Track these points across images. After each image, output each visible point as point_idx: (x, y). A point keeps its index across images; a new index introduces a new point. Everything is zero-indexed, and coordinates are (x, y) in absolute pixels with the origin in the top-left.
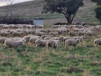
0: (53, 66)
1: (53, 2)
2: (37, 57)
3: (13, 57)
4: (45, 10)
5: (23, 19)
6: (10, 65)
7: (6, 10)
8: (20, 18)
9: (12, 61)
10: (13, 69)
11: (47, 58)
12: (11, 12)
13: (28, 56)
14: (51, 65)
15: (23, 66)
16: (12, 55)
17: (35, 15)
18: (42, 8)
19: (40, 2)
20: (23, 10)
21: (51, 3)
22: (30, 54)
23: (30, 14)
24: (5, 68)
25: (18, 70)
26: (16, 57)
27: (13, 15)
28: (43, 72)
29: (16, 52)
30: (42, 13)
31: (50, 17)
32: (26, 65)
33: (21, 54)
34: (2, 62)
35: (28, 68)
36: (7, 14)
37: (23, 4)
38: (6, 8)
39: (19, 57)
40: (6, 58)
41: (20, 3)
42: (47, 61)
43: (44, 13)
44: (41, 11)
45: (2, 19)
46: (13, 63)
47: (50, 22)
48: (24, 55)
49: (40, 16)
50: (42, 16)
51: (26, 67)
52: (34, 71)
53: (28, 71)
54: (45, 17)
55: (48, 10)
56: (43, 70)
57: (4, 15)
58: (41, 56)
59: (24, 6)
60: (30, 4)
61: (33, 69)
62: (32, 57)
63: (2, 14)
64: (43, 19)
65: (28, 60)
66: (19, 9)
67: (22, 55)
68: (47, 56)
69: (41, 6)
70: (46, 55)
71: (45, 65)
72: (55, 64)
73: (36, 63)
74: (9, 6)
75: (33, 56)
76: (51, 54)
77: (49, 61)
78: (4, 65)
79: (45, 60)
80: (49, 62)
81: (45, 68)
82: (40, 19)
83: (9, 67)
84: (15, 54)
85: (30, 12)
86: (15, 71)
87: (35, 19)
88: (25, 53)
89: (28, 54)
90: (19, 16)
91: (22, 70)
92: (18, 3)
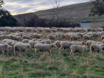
0: (100, 71)
1: (101, 5)
2: (84, 61)
3: (59, 61)
4: (93, 13)
5: (70, 22)
6: (56, 69)
7: (53, 13)
8: (67, 21)
9: (58, 65)
10: (59, 73)
11: (94, 62)
12: (57, 15)
13: (74, 60)
14: (98, 69)
15: (69, 70)
16: (58, 59)
17: (82, 18)
18: (89, 10)
19: (87, 4)
20: (69, 13)
21: (99, 6)
22: (76, 58)
23: (76, 17)
24: (51, 73)
25: (64, 75)
26: (62, 61)
27: (60, 18)
28: (90, 77)
29: (62, 56)
30: (89, 16)
31: (97, 20)
32: (72, 70)
33: (67, 58)
34: (48, 66)
35: (75, 73)
36: (54, 17)
37: (70, 7)
38: (53, 11)
39: (65, 61)
40: (52, 62)
41: (67, 6)
42: (94, 65)
43: (92, 16)
44: (88, 14)
45: (48, 22)
46: (59, 67)
47: (97, 25)
48: (71, 59)
49: (87, 19)
50: (90, 19)
51: (72, 72)
52: (80, 76)
53: (75, 76)
54: (92, 20)
55: (95, 13)
56: (90, 75)
57: (50, 18)
58: (88, 60)
59: (70, 9)
60: (77, 7)
61: (80, 74)
62: (78, 61)
63: (48, 18)
64: (90, 22)
65: (75, 64)
66: (66, 12)
67: (69, 59)
68: (94, 61)
69: (88, 9)
70: (94, 59)
71: (92, 70)
72: (102, 68)
73: (83, 67)
74: (56, 8)
75: (80, 60)
76: (98, 58)
77: (97, 65)
78: (50, 69)
79: (92, 65)
80: (96, 67)
81: (92, 73)
82: (87, 22)
83: (55, 71)
84: (61, 57)
85: (76, 15)
86: (61, 75)
87: (82, 22)
88: (72, 57)
89: (75, 58)
90: (66, 19)
91: (68, 74)
92: (65, 6)
